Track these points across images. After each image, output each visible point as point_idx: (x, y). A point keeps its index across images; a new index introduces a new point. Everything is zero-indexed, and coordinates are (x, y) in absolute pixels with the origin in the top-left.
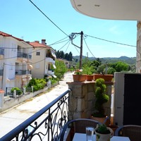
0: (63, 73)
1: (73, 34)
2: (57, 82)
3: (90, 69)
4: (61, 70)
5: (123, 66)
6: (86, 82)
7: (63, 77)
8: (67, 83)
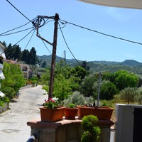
0: (17, 88)
1: (40, 18)
2: (5, 105)
3: (68, 81)
4: (14, 82)
5: (129, 79)
6: (64, 122)
7: (17, 95)
8: (29, 124)
